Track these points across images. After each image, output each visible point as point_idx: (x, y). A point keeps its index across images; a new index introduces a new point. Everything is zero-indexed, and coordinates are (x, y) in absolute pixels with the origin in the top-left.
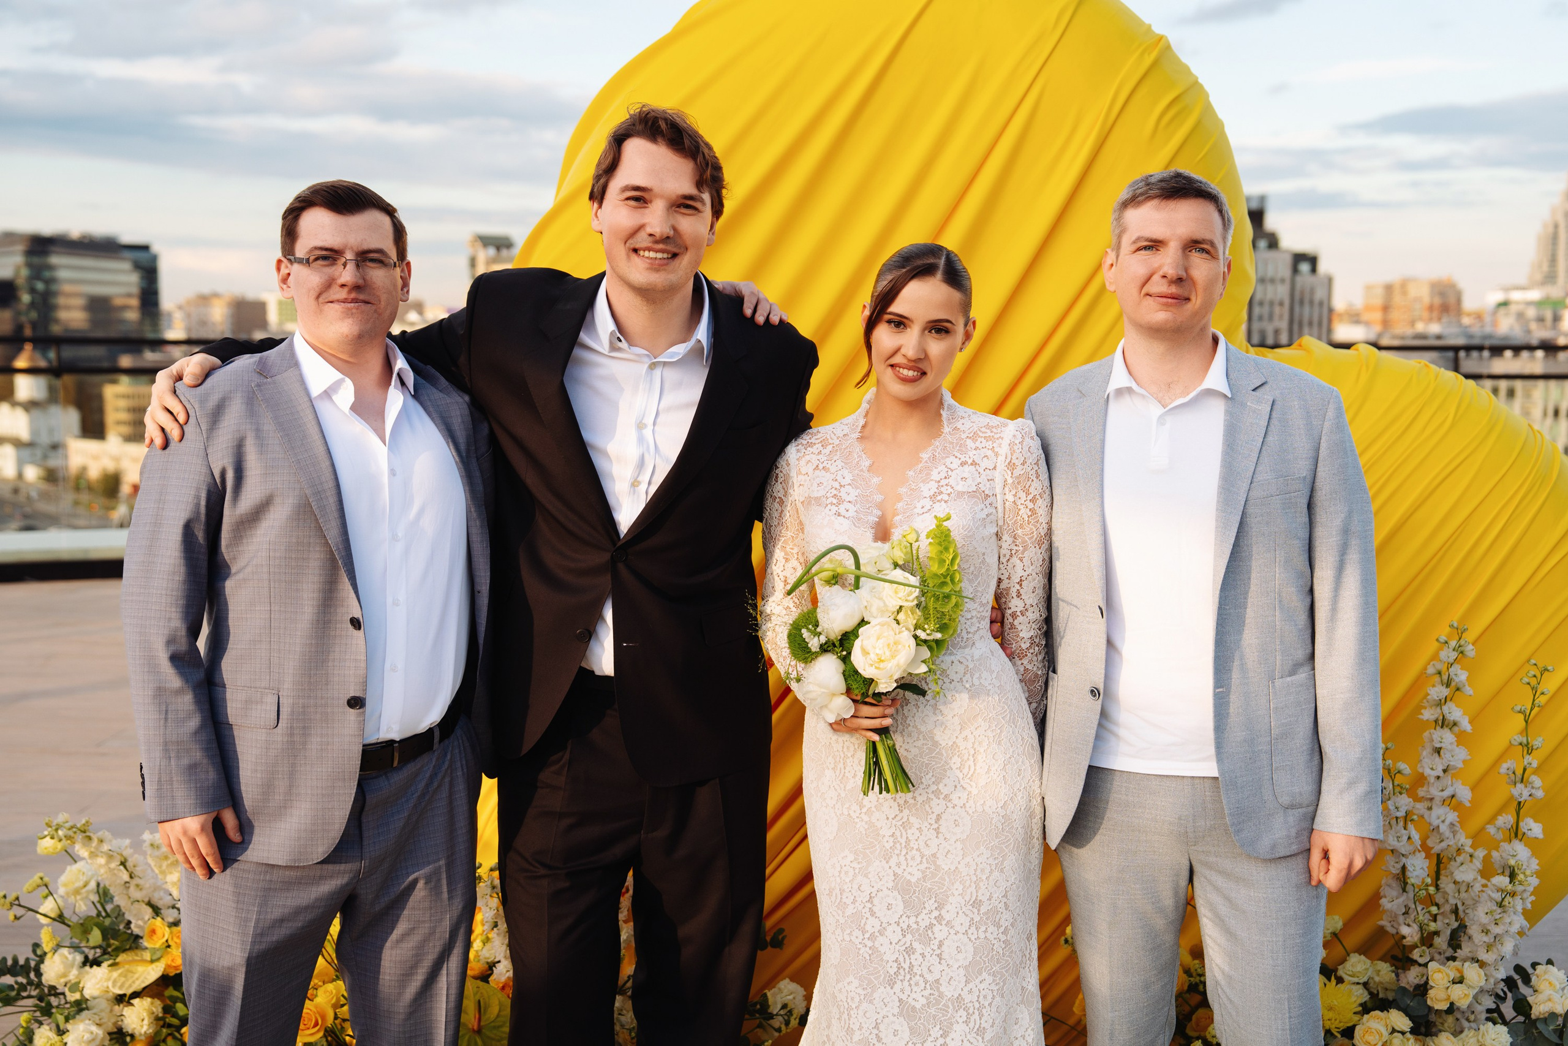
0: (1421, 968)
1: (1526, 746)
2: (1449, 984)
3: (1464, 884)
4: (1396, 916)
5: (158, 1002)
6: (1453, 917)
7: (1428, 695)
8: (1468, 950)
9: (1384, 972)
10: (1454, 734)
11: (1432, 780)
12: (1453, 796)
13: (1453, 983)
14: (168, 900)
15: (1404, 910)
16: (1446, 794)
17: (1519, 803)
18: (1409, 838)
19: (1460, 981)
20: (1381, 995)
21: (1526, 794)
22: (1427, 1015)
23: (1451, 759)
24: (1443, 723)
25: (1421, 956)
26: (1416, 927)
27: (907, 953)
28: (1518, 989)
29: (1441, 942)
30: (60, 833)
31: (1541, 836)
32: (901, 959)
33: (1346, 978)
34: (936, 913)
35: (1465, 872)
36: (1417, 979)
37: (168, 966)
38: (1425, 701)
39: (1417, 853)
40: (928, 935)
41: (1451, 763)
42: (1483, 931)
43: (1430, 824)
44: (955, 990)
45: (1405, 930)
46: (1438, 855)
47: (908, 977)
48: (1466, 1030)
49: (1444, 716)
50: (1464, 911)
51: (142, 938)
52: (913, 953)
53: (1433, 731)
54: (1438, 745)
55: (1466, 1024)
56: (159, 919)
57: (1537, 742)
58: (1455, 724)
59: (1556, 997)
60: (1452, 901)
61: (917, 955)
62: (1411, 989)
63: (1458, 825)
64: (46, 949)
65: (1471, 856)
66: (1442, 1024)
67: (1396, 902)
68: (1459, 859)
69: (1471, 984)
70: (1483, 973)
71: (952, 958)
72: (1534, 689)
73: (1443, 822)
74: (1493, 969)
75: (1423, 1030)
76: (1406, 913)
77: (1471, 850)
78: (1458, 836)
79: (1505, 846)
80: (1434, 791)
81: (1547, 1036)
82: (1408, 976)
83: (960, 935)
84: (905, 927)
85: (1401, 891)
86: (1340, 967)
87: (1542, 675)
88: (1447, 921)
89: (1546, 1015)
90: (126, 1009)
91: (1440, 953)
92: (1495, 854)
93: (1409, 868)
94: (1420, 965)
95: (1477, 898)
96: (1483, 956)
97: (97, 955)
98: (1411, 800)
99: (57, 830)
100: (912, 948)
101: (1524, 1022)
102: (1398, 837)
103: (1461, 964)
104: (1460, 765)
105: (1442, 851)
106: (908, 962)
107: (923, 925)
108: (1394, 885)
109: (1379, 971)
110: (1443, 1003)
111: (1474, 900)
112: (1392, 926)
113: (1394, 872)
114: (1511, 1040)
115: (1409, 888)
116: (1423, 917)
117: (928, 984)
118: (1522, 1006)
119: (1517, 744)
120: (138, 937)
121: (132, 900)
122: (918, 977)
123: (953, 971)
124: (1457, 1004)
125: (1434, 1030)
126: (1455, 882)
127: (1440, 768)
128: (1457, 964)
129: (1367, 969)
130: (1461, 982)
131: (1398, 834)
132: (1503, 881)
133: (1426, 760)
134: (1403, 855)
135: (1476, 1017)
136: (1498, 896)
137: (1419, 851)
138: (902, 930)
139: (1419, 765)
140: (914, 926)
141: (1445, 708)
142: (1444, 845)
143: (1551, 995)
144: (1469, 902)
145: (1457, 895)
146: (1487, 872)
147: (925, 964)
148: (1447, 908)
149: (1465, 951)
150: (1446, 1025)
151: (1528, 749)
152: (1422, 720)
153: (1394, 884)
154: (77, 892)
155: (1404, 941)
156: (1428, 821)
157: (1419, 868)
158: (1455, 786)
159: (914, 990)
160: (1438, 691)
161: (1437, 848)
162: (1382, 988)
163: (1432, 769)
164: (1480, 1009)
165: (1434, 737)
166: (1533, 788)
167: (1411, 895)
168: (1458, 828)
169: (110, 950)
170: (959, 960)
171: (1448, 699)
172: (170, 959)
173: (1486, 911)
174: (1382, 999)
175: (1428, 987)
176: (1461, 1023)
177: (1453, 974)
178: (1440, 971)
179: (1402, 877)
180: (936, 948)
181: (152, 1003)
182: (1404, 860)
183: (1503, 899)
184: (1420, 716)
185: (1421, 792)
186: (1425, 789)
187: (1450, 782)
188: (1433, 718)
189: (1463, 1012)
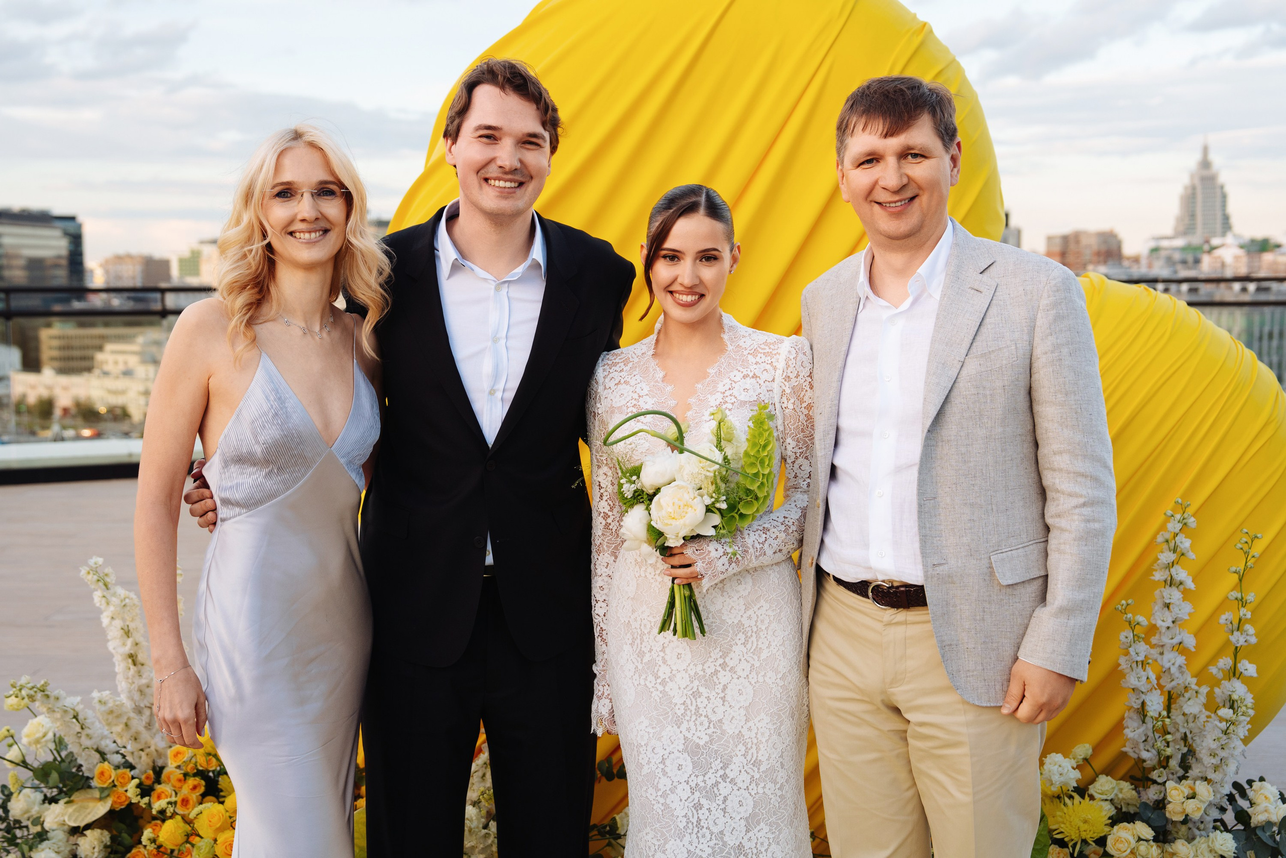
0: (1159, 786)
1: (1241, 600)
2: (1184, 800)
3: (1191, 716)
4: (1137, 743)
5: (106, 833)
6: (1182, 743)
7: (1159, 559)
8: (1198, 770)
9: (1126, 790)
10: (1179, 591)
11: (1164, 630)
12: (1180, 643)
13: (1188, 799)
14: (113, 747)
15: (1144, 739)
16: (1176, 641)
17: (1236, 648)
18: (1148, 678)
19: (1193, 796)
20: (1124, 810)
21: (1242, 640)
22: (1165, 826)
23: (1179, 612)
24: (1171, 582)
25: (1159, 776)
26: (1155, 752)
27: (695, 809)
28: (1236, 801)
29: (1175, 764)
30: (24, 693)
31: (1255, 675)
32: (690, 814)
33: (1096, 795)
34: (721, 773)
35: (1193, 706)
36: (1156, 796)
37: (114, 802)
38: (1155, 565)
39: (1154, 690)
40: (714, 792)
41: (1179, 616)
42: (1211, 755)
43: (1162, 666)
44: (736, 839)
45: (1145, 755)
46: (1169, 692)
47: (695, 830)
48: (1198, 837)
49: (1171, 577)
50: (1192, 738)
51: (92, 779)
52: (701, 809)
53: (1163, 589)
54: (1168, 601)
55: (1197, 832)
56: (106, 763)
57: (1250, 597)
58: (1181, 583)
59: (1271, 808)
60: (1182, 730)
61: (704, 810)
62: (1151, 804)
63: (1185, 667)
64: (12, 790)
65: (1196, 692)
66: (1177, 832)
67: (1137, 731)
68: (1187, 695)
69: (1202, 798)
70: (1211, 790)
71: (734, 811)
72: (1247, 553)
73: (1173, 664)
74: (1219, 786)
75: (1161, 837)
76: (1145, 741)
77: (1196, 688)
78: (1185, 675)
79: (1225, 683)
80: (1166, 640)
81: (1265, 840)
82: (1148, 793)
83: (742, 791)
84: (693, 785)
85: (1141, 722)
86: (1090, 787)
87: (1252, 542)
88: (1178, 747)
89: (1264, 823)
90: (80, 839)
91: (1173, 774)
92: (1217, 690)
93: (1148, 703)
94: (1159, 784)
95: (1202, 727)
96: (1211, 775)
97: (54, 794)
98: (1148, 646)
99: (20, 690)
100: (700, 804)
101: (1244, 830)
102: (1138, 678)
103: (1193, 782)
104: (1186, 617)
105: (1172, 689)
106: (696, 816)
107: (710, 783)
108: (1135, 718)
109: (1122, 789)
110: (1179, 815)
111: (1200, 728)
112: (1134, 752)
113: (1136, 707)
114: (1235, 845)
115: (1148, 720)
116: (1160, 744)
117: (713, 836)
118: (1243, 817)
119: (1233, 598)
120: (88, 778)
121: (83, 747)
122: (704, 830)
123: (735, 822)
124: (1191, 816)
125: (1170, 837)
126: (1184, 714)
127: (1170, 620)
128: (1189, 782)
129: (1113, 788)
130: (1193, 798)
131: (1139, 675)
133: (1158, 613)
134: (1142, 693)
135: (1205, 825)
136: (1223, 726)
137: (1156, 689)
138: (691, 788)
139: (1152, 618)
140: (702, 784)
141: (1173, 570)
142: (1174, 683)
143: (1266, 806)
144: (1195, 731)
145: (1186, 725)
146: (1211, 706)
147: (712, 818)
148: (1178, 736)
149: (1195, 771)
150: (1180, 833)
151: (1242, 602)
152: (1154, 581)
154: (37, 741)
155: (1145, 764)
156: (1161, 663)
157: (1155, 704)
158: (1182, 634)
160: (1167, 557)
161: (1169, 686)
162: (1124, 803)
163: (1163, 621)
164: (1209, 819)
165: (1165, 594)
166: (1247, 635)
167: (1150, 725)
168: (1185, 669)
169: (65, 789)
170: (740, 813)
171: (1175, 563)
172: (116, 796)
173: (1214, 738)
174: (1125, 812)
175: (1166, 801)
176: (1193, 832)
177: (1187, 792)
178: (1176, 789)
179: (1142, 711)
180: (720, 803)
181: (102, 834)
182: (1143, 697)
183: (1228, 728)
184: (1152, 578)
185: (1154, 640)
186: (1157, 637)
187: (1178, 632)
188: (1163, 578)
189: (1195, 823)
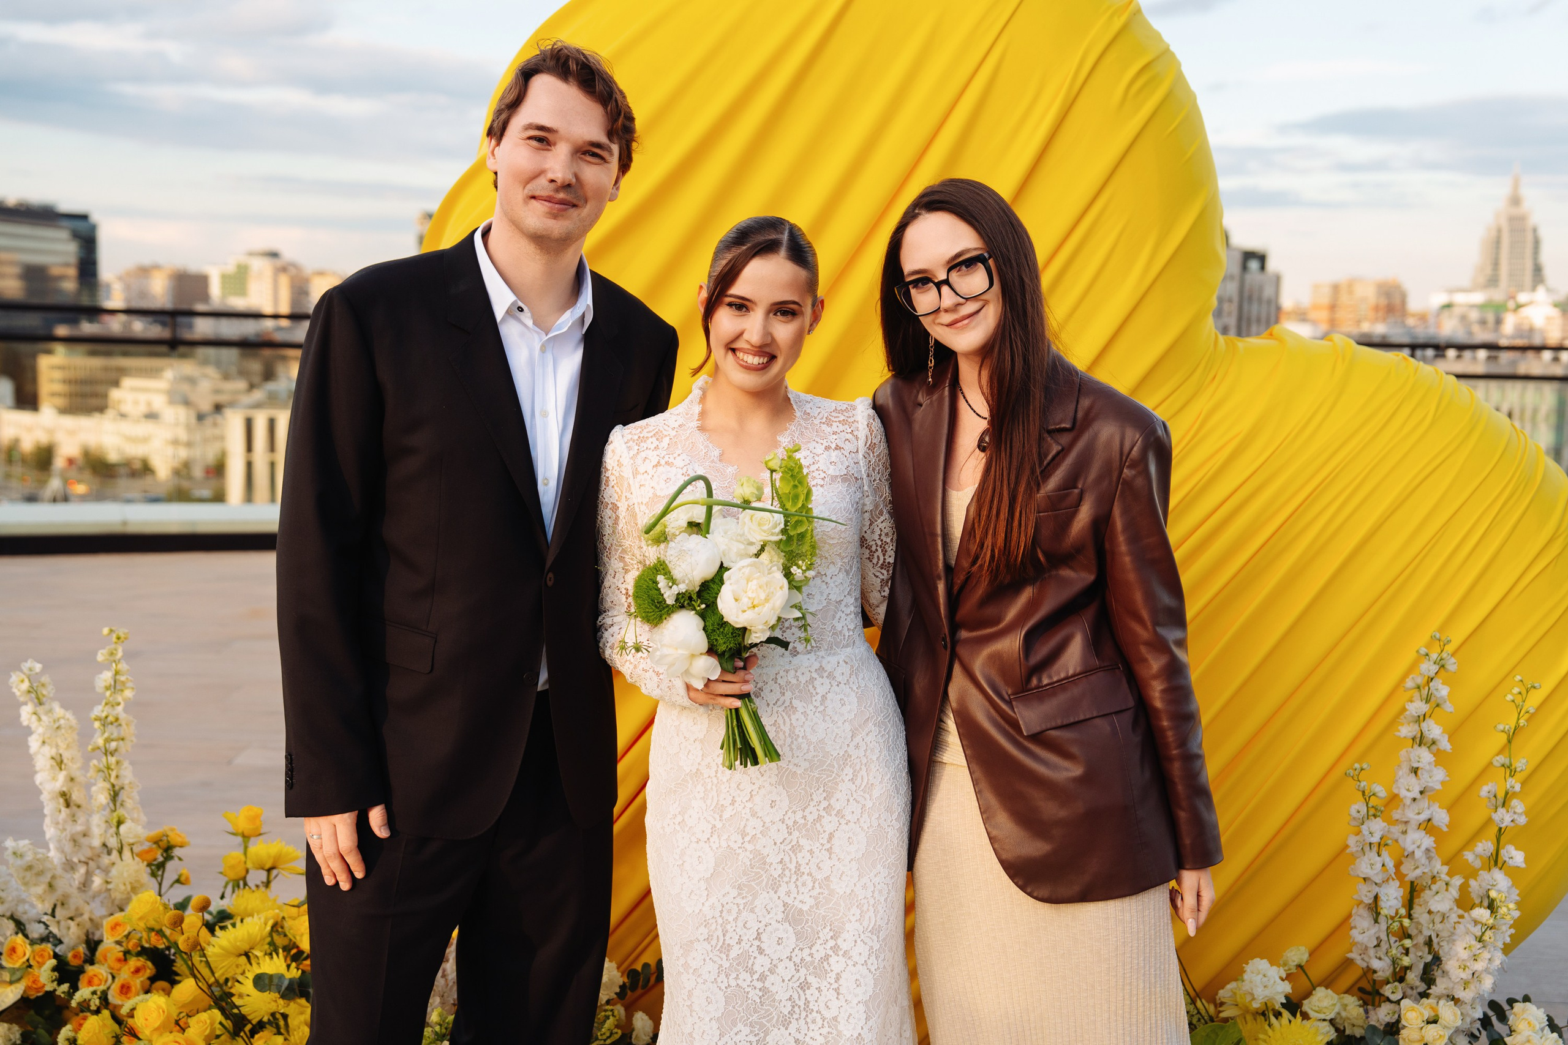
0: (1393, 1005)
1: (1509, 768)
2: (1423, 1024)
3: (1440, 915)
4: (1366, 948)
6: (1427, 949)
7: (1406, 710)
8: (1443, 986)
9: (1351, 1007)
10: (1431, 753)
11: (1408, 802)
12: (1429, 820)
13: (1428, 1023)
15: (1375, 943)
16: (1424, 817)
17: (1500, 829)
18: (1383, 865)
20: (1347, 1032)
21: (1508, 819)
23: (1429, 780)
24: (1421, 740)
25: (1393, 992)
26: (1387, 961)
27: (802, 988)
28: (1492, 1026)
29: (1413, 977)
31: (1522, 865)
32: (796, 996)
33: (1312, 1014)
34: (831, 943)
35: (1441, 902)
36: (1388, 1017)
38: (1402, 717)
39: (1391, 881)
40: (823, 967)
41: (1430, 784)
42: (1460, 967)
44: (854, 1029)
45: (1376, 964)
46: (1412, 883)
47: (804, 1014)
49: (1422, 733)
50: (1438, 943)
52: (808, 988)
53: (1410, 749)
54: (1415, 765)
57: (1520, 764)
58: (1434, 742)
59: (1536, 1038)
60: (1426, 933)
61: (813, 990)
62: (1381, 1028)
63: (1434, 850)
65: (1447, 884)
67: (1367, 934)
68: (1435, 887)
69: (1446, 1024)
70: (1459, 1013)
71: (850, 993)
72: (1519, 707)
73: (1419, 847)
74: (1469, 1007)
76: (1377, 946)
77: (1447, 878)
78: (1433, 862)
79: (1484, 874)
80: (1410, 815)
82: (1378, 1013)
83: (859, 967)
84: (798, 961)
85: (1373, 922)
86: (1305, 1002)
87: (1527, 692)
88: (1420, 954)
91: (1412, 989)
92: (1472, 883)
93: (1382, 898)
94: (1391, 1002)
95: (1452, 930)
96: (1460, 994)
98: (1386, 824)
100: (807, 983)
102: (1372, 865)
103: (1435, 1001)
104: (1438, 787)
105: (1416, 879)
106: (803, 998)
107: (817, 956)
108: (1365, 915)
109: (1346, 1005)
111: (1449, 931)
112: (1363, 959)
113: (1366, 902)
115: (1382, 919)
116: (1396, 951)
117: (826, 1021)
119: (1499, 765)
122: (814, 1014)
123: (852, 1008)
126: (1429, 912)
127: (1417, 790)
128: (1431, 1001)
129: (1334, 1005)
130: (1435, 1022)
131: (1372, 862)
132: (1482, 914)
133: (1402, 780)
134: (1376, 884)
136: (1477, 931)
137: (1393, 879)
138: (795, 965)
139: (1395, 786)
140: (809, 959)
141: (1424, 726)
142: (1419, 872)
143: (1529, 1036)
144: (1444, 934)
145: (1431, 926)
147: (822, 999)
148: (1420, 940)
149: (1440, 987)
151: (1511, 771)
153: (1365, 913)
155: (1375, 975)
156: (1403, 845)
157: (1392, 898)
158: (1432, 809)
159: (811, 1029)
160: (1417, 708)
161: (1411, 875)
162: (1348, 1024)
163: (1409, 790)
165: (1412, 756)
166: (1514, 813)
167: (1384, 926)
168: (1433, 853)
170: (858, 995)
173: (1465, 946)
174: (1348, 1036)
175: (1400, 1026)
177: (1427, 1014)
178: (1413, 1010)
179: (1374, 907)
180: (832, 981)
182: (1377, 889)
183: (1483, 934)
187: (1426, 805)
188: (1411, 735)
